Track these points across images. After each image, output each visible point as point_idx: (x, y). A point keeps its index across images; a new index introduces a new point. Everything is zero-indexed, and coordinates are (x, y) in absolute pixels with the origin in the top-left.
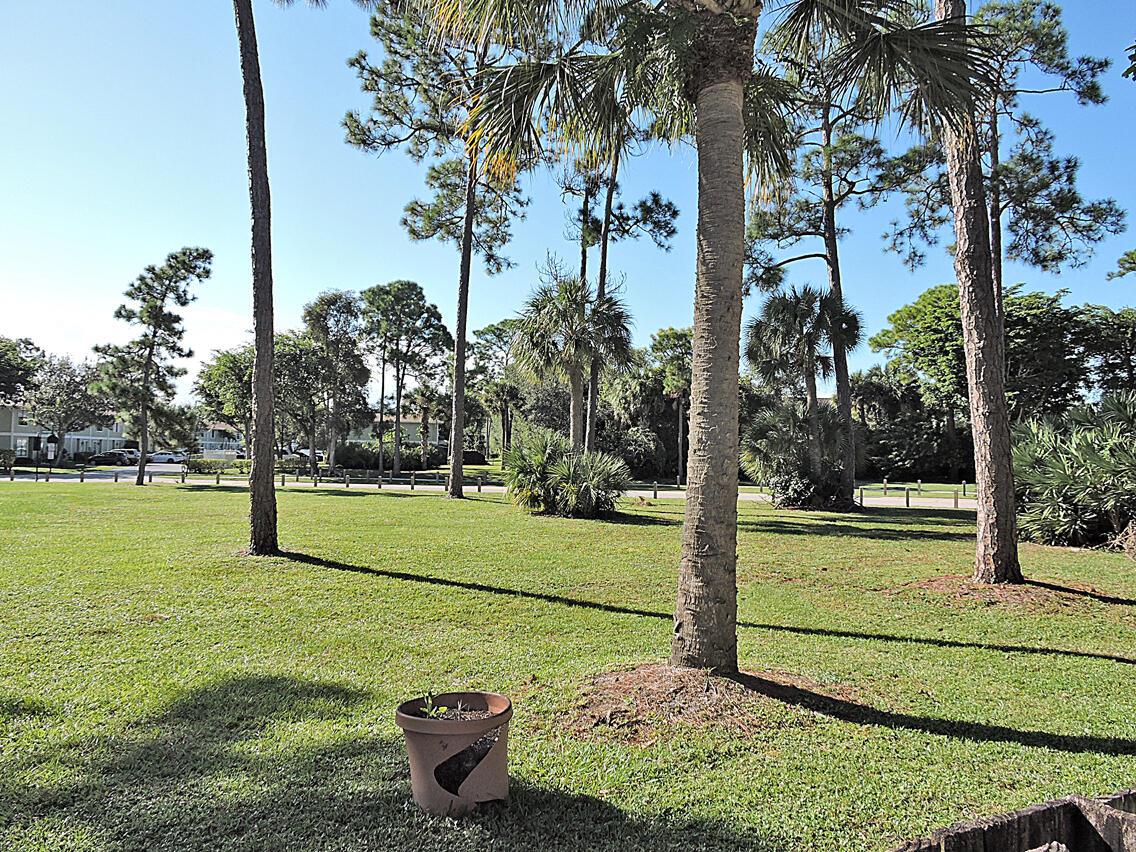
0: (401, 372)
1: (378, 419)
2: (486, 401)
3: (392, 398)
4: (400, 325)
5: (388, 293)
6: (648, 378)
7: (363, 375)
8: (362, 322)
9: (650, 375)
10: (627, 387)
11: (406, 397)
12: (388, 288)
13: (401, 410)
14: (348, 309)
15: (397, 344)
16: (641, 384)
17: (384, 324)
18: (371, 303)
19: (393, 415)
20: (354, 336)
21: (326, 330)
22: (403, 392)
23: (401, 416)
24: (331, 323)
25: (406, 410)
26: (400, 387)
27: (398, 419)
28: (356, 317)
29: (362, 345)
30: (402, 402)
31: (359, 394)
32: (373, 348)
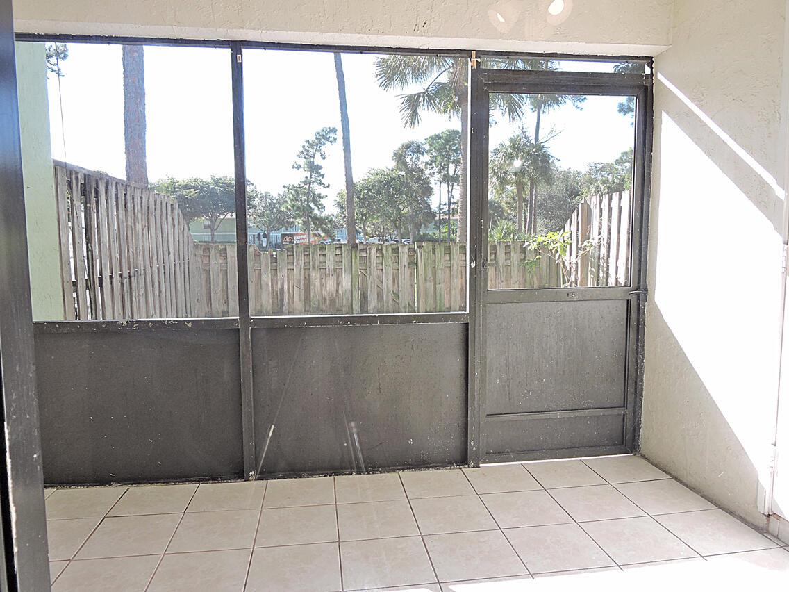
0: (450, 188)
1: (437, 218)
2: (506, 204)
3: (445, 204)
4: (449, 158)
5: (440, 138)
6: (614, 183)
7: (428, 191)
8: (426, 158)
9: (616, 181)
10: (599, 190)
11: (454, 203)
12: (441, 135)
13: (451, 211)
14: (418, 150)
15: (447, 170)
16: (608, 188)
17: (439, 158)
18: (430, 145)
19: (446, 215)
20: (422, 166)
21: (405, 164)
22: (452, 200)
23: (451, 215)
24: (408, 159)
25: (454, 213)
26: (450, 197)
27: (449, 217)
28: (423, 154)
29: (427, 172)
30: (452, 206)
31: (426, 203)
32: (434, 173)
